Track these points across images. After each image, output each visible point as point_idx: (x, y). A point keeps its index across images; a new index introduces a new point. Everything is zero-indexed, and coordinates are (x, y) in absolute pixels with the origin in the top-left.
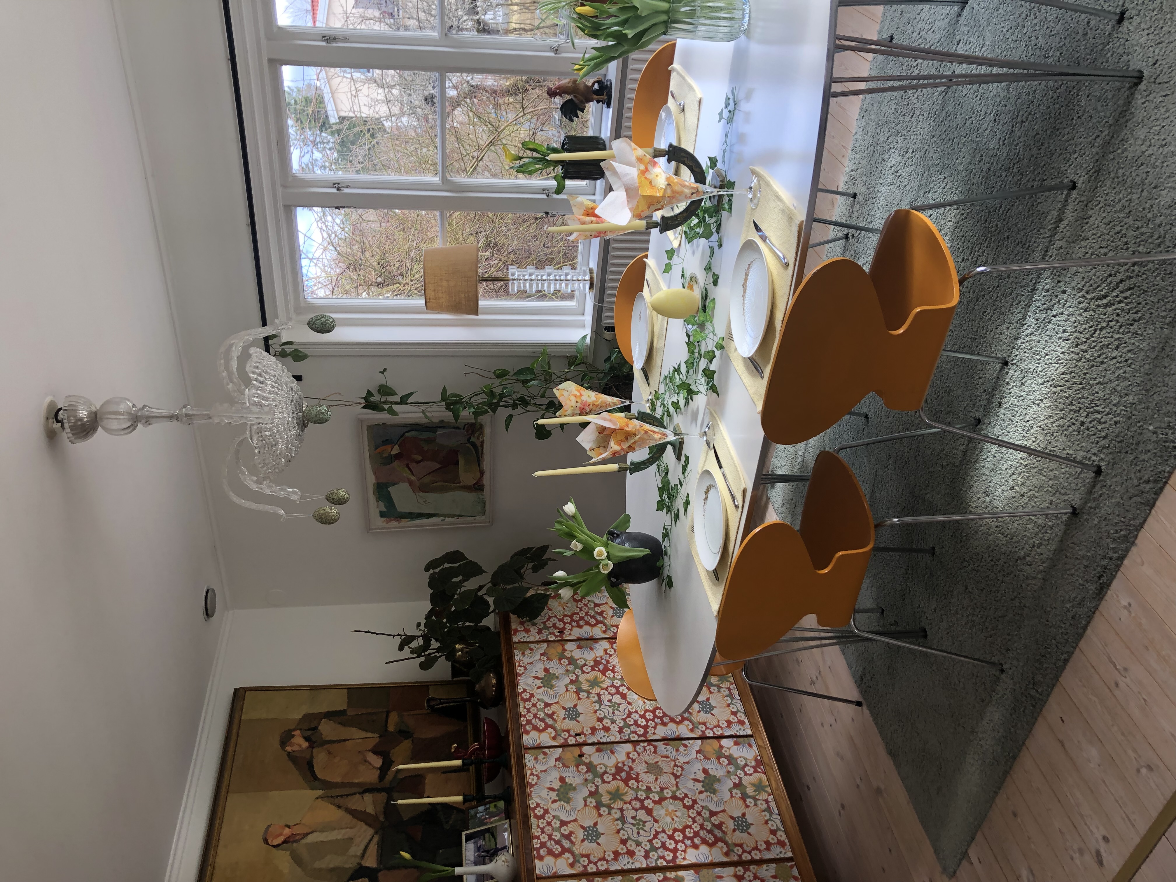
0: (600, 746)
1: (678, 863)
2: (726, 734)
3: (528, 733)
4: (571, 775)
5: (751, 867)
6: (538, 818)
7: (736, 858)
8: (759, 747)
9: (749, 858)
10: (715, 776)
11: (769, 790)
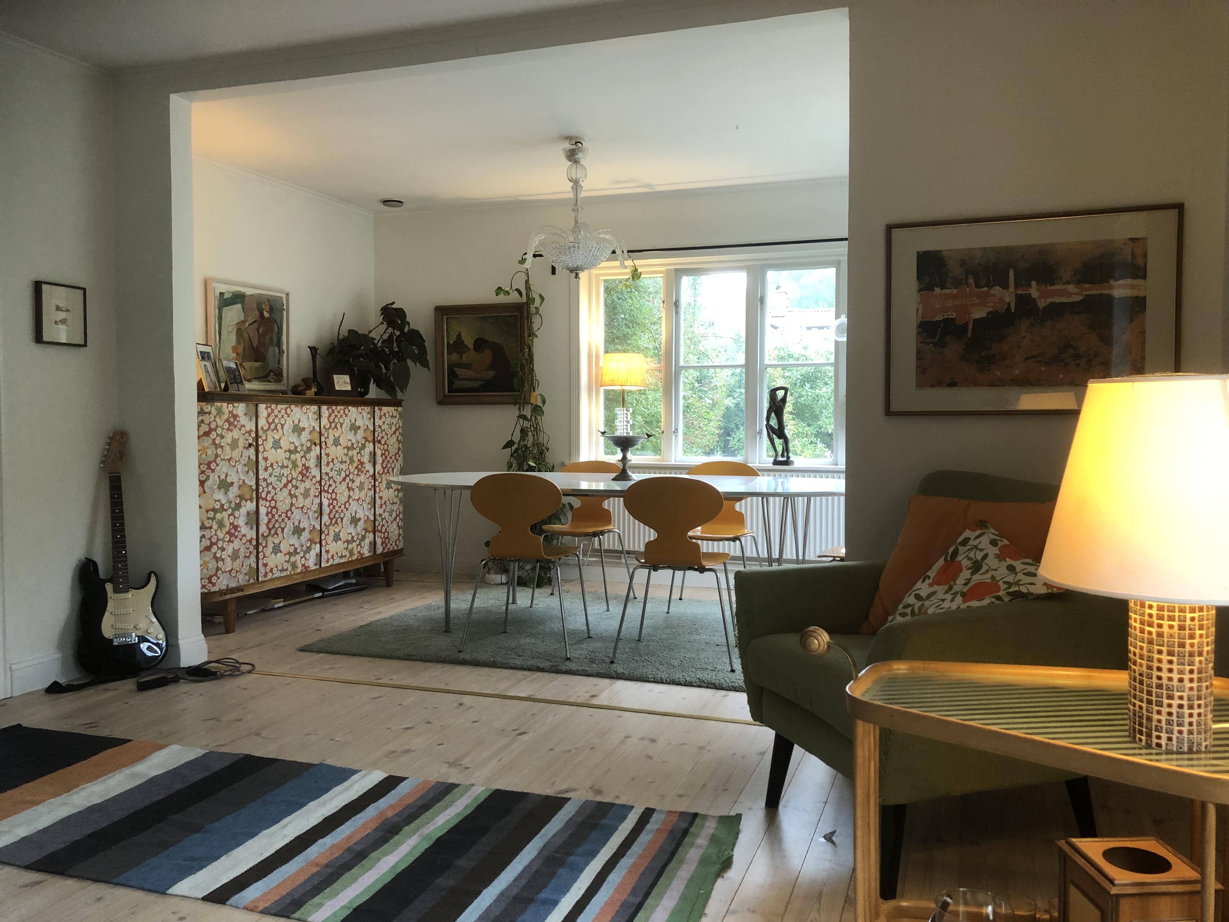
0: (319, 458)
1: (260, 500)
2: (322, 548)
3: (328, 409)
4: (306, 436)
5: (255, 551)
6: (286, 409)
7: (260, 541)
8: (315, 570)
9: (260, 550)
10: (301, 535)
11: (292, 573)
